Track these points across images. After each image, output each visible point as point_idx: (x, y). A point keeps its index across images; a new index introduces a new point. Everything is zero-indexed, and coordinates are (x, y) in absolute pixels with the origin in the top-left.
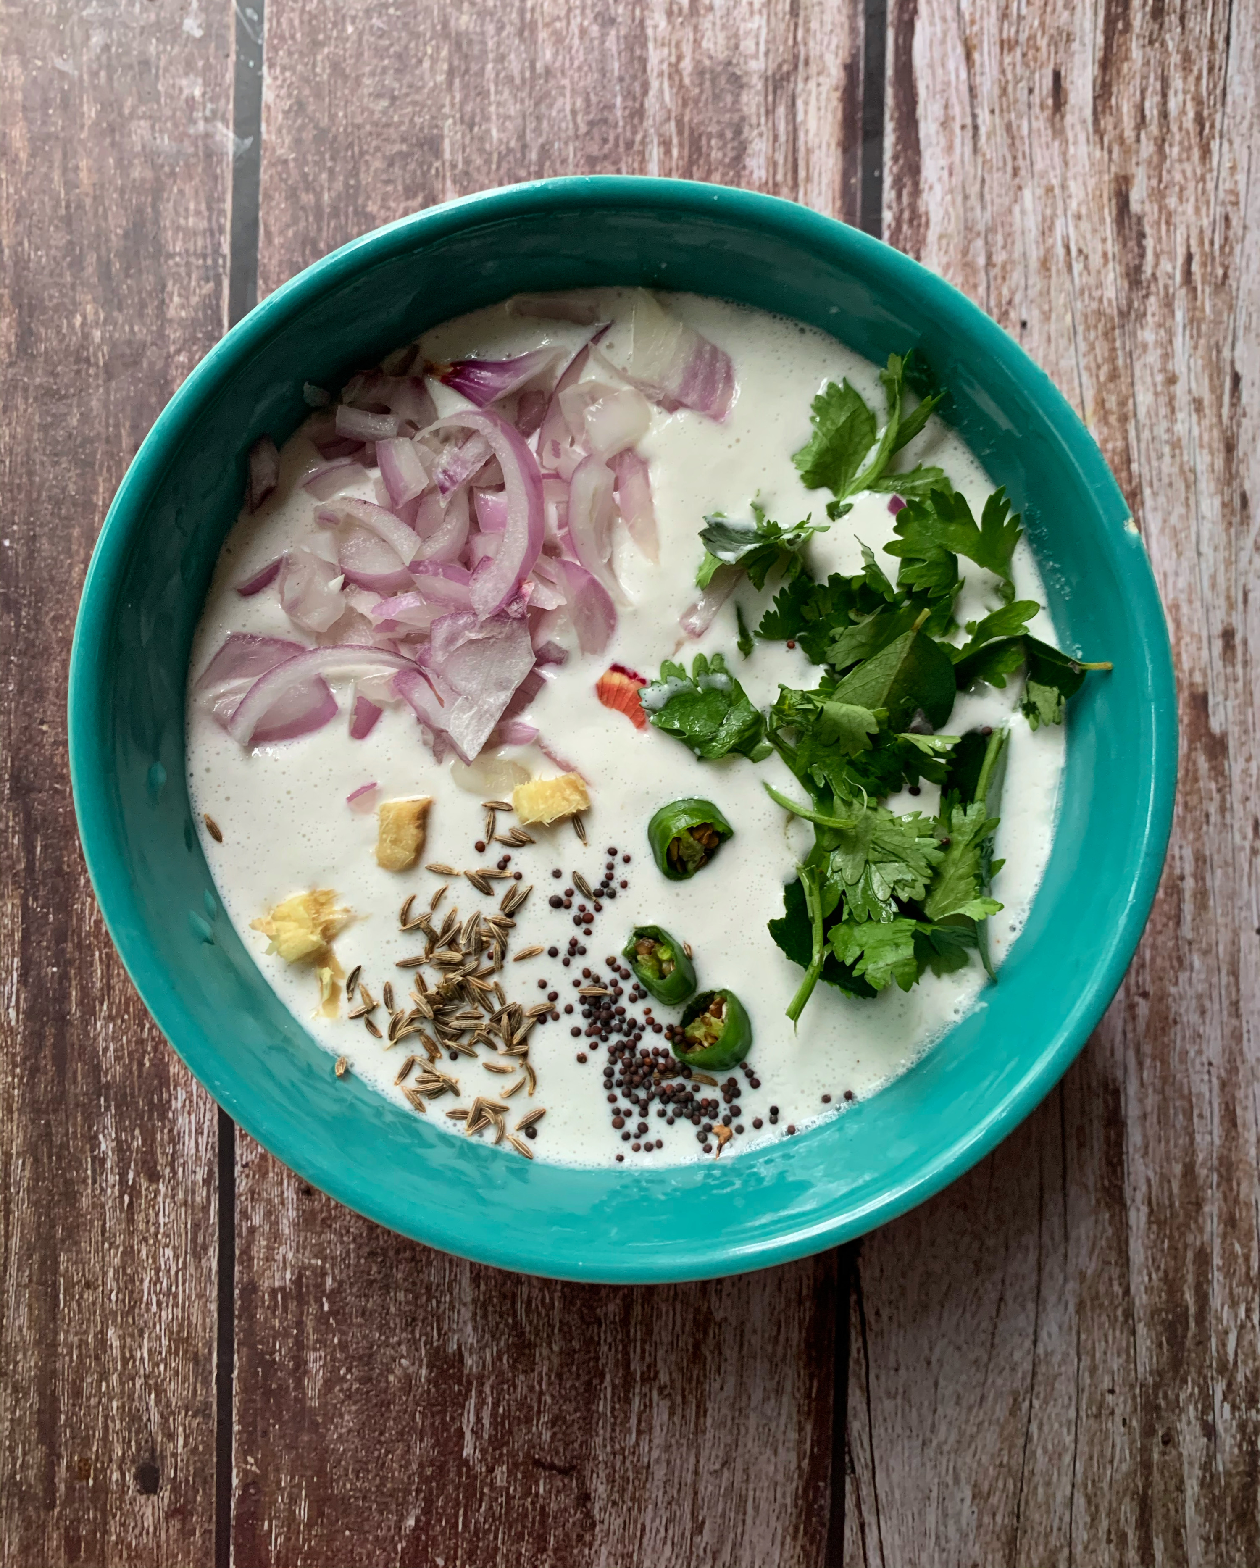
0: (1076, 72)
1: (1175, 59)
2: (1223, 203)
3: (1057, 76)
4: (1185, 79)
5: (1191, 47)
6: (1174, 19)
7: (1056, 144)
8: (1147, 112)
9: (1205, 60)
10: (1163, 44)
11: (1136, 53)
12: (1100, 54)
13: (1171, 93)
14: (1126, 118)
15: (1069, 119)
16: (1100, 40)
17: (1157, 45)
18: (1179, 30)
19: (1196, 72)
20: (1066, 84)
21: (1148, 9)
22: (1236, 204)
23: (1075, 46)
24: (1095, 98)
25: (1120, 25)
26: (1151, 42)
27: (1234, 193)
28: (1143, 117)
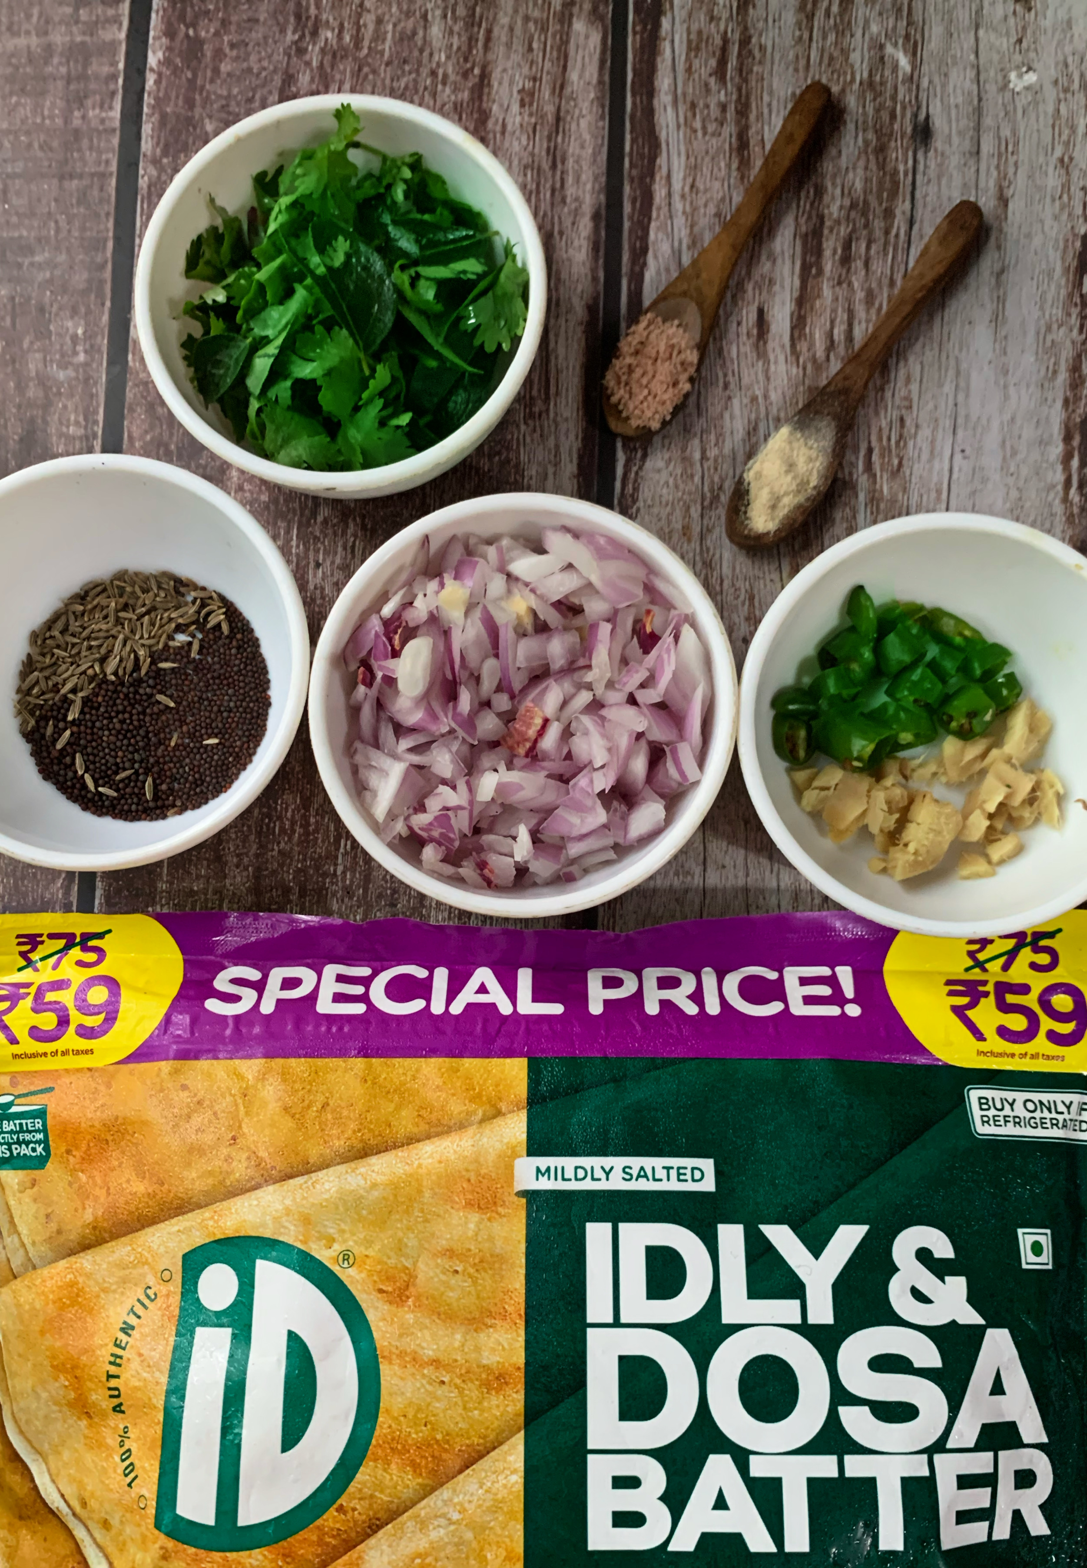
0: (776, 308)
1: (860, 295)
2: (899, 407)
3: (761, 312)
4: (868, 311)
5: (874, 285)
6: (859, 264)
7: (760, 363)
8: (836, 337)
9: (885, 295)
10: (850, 284)
11: (827, 292)
12: (796, 294)
13: (856, 323)
14: (818, 344)
15: (770, 345)
16: (797, 283)
17: (845, 285)
18: (863, 273)
19: (877, 305)
20: (769, 317)
21: (837, 257)
22: (910, 407)
23: (777, 288)
24: (793, 329)
25: (814, 271)
26: (840, 283)
27: (908, 399)
28: (832, 341)
